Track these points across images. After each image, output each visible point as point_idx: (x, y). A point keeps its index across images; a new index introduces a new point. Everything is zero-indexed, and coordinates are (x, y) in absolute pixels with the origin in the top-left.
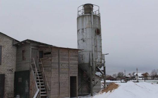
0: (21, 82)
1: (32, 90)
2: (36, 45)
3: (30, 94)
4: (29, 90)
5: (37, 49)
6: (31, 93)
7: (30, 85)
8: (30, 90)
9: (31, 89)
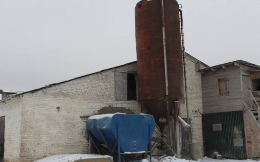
0: (221, 130)
1: (253, 143)
2: (247, 69)
3: (247, 149)
4: (244, 143)
5: (248, 76)
6: (251, 147)
7: (246, 135)
8: (247, 143)
9: (250, 142)
